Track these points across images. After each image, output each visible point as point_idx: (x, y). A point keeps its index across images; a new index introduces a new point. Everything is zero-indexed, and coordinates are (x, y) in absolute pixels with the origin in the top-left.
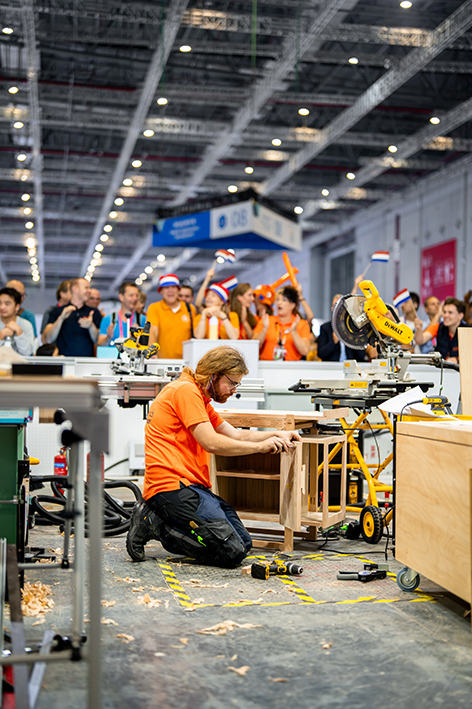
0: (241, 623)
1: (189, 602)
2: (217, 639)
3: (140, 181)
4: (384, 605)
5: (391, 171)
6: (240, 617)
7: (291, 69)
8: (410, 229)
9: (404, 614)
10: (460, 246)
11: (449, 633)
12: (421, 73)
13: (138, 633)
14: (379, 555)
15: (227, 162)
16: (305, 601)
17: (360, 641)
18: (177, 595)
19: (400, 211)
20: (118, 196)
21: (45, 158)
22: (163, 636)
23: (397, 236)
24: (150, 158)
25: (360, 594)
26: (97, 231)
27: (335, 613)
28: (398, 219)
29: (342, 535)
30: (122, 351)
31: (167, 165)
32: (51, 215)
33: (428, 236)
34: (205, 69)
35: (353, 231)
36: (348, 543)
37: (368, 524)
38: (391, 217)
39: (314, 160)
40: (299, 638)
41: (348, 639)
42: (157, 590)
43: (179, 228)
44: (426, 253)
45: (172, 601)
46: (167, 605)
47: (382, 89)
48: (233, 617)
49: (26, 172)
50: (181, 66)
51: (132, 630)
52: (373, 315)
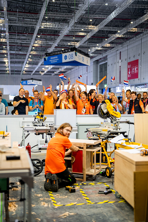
0: (71, 213)
1: (56, 204)
2: (64, 219)
3: (40, 42)
4: (110, 204)
5: (118, 38)
6: (70, 210)
7: (87, 7)
8: (124, 56)
9: (116, 208)
10: (139, 61)
11: (128, 215)
12: (127, 8)
13: (42, 217)
14: (110, 183)
15: (67, 36)
16: (89, 203)
17: (103, 219)
18: (53, 201)
19: (121, 51)
20: (33, 47)
21: (10, 35)
22: (49, 218)
23: (120, 59)
24: (43, 34)
25: (105, 199)
26: (27, 57)
27: (97, 208)
28: (120, 52)
29: (100, 175)
30: (36, 119)
31: (48, 37)
32: (12, 52)
33: (130, 58)
34: (60, 7)
35: (106, 56)
36: (102, 178)
37: (108, 172)
38: (118, 52)
39: (94, 35)
40: (86, 218)
41: (100, 219)
42: (47, 199)
43: (52, 59)
44: (129, 64)
45: (51, 204)
46: (50, 206)
47: (115, 13)
48: (68, 210)
49: (4, 39)
50: (52, 6)
51: (40, 216)
52: (109, 110)
